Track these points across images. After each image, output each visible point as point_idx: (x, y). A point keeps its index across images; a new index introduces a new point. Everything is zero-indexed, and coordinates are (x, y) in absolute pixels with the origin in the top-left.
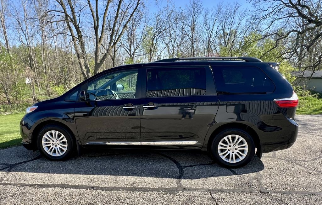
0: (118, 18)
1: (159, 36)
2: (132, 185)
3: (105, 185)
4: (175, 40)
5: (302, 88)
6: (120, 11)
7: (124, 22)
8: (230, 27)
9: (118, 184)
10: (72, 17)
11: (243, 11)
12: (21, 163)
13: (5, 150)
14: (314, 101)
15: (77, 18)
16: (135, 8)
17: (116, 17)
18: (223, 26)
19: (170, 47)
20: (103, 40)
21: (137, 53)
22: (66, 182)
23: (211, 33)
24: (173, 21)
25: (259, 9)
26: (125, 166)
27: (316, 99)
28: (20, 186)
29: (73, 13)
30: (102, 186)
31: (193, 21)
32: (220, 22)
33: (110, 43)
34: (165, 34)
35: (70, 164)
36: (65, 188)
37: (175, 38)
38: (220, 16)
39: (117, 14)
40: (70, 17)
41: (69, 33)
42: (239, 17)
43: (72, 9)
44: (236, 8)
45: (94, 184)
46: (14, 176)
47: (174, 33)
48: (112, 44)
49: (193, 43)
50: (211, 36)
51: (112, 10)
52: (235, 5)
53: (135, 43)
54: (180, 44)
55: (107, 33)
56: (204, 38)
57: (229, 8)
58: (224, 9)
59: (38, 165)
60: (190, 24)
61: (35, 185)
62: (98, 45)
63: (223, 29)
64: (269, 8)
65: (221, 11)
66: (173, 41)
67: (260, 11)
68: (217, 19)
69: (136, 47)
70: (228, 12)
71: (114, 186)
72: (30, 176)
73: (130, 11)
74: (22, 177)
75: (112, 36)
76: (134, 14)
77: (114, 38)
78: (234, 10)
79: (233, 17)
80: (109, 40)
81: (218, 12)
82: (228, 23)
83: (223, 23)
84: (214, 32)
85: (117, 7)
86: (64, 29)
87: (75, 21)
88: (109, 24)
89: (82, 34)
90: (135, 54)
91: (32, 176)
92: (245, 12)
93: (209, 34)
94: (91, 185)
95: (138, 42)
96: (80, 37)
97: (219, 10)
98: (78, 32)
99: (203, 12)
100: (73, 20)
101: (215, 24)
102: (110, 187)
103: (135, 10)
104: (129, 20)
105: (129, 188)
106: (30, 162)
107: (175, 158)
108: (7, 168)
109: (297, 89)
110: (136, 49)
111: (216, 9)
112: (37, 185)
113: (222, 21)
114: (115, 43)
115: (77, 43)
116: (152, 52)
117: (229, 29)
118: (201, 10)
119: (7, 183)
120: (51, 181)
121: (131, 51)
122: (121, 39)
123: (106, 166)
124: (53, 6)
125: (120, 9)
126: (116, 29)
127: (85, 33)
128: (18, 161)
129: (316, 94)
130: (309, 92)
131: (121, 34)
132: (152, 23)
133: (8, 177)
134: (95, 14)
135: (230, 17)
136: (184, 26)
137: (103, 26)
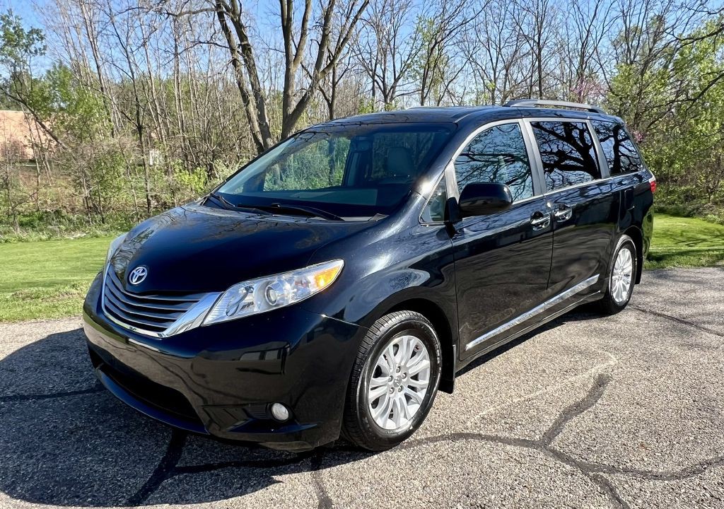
20: (302, 54)
21: (402, 88)
33: (318, 63)
37: (500, 48)
62: (290, 69)
75: (322, 45)
86: (215, 33)
89: (250, 41)
90: (397, 88)
98: (242, 37)
121: (387, 82)
137: (305, 20)
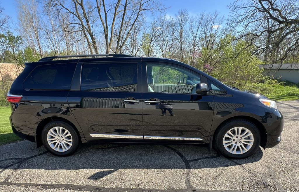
0: (123, 27)
1: (154, 40)
2: (138, 186)
3: (110, 185)
4: (167, 44)
5: (269, 78)
6: (124, 22)
7: (128, 30)
8: (210, 31)
9: (124, 184)
10: (87, 27)
11: (221, 18)
12: (32, 157)
13: (22, 142)
14: (281, 88)
15: (91, 28)
16: (136, 19)
17: (122, 26)
18: (205, 31)
19: (163, 49)
20: (112, 45)
21: (138, 55)
22: (71, 181)
23: (195, 36)
24: (165, 29)
25: (236, 14)
26: (131, 161)
27: (283, 86)
28: (24, 187)
29: (88, 24)
30: (107, 186)
31: (181, 27)
32: (203, 28)
33: (117, 47)
34: (159, 39)
35: (77, 158)
36: (69, 190)
37: (167, 42)
38: (203, 23)
39: (122, 24)
40: (86, 28)
41: (86, 40)
42: (218, 23)
43: (87, 21)
44: (215, 16)
45: (99, 184)
46: (22, 173)
47: (166, 38)
48: (119, 48)
49: (181, 45)
50: (195, 39)
51: (118, 21)
52: (214, 14)
53: (136, 46)
54: (171, 46)
55: (115, 39)
56: (190, 40)
57: (209, 16)
58: (205, 17)
59: (47, 159)
60: (179, 30)
61: (39, 185)
62: (108, 49)
63: (205, 33)
64: (244, 13)
65: (203, 18)
66: (165, 44)
67: (237, 16)
68: (200, 25)
69: (138, 50)
70: (209, 19)
71: (119, 187)
72: (36, 174)
73: (132, 21)
74: (29, 175)
75: (118, 42)
76: (135, 24)
77: (120, 43)
78: (213, 17)
79: (213, 23)
80: (116, 44)
81: (201, 20)
82: (209, 28)
83: (205, 28)
84: (198, 35)
85: (121, 19)
86: (82, 38)
87: (90, 30)
88: (116, 32)
89: (95, 40)
91: (39, 173)
92: (222, 18)
93: (194, 37)
94: (95, 185)
95: (139, 45)
96: (94, 43)
97: (202, 18)
98: (93, 39)
99: (189, 20)
100: (88, 29)
101: (199, 30)
102: (115, 188)
103: (136, 20)
104: (131, 28)
105: (135, 188)
106: (40, 156)
107: (179, 150)
108: (18, 163)
109: (266, 78)
110: (137, 52)
111: (199, 17)
112: (42, 185)
113: (204, 27)
114: (121, 47)
115: (92, 47)
116: (150, 53)
117: (210, 33)
118: (187, 18)
119: (12, 182)
120: (56, 180)
121: (134, 53)
122: (126, 44)
123: (112, 161)
124: (72, 20)
125: (124, 20)
126: (121, 36)
127: (98, 40)
128: (30, 154)
129: (282, 83)
130: (276, 81)
131: (125, 39)
132: (149, 31)
133: (15, 174)
134: (105, 24)
135: (210, 24)
136: (174, 32)
137: (111, 34)
